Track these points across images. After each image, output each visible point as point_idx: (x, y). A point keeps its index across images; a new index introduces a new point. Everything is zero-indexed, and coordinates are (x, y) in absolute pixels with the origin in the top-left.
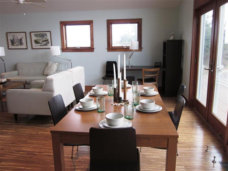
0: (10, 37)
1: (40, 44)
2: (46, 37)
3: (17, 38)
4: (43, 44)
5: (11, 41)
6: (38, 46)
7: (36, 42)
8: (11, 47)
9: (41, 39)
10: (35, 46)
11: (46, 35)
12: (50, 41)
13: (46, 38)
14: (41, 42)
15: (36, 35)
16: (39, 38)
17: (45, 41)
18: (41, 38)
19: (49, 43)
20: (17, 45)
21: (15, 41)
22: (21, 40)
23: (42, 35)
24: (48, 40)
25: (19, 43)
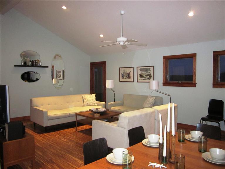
0: (122, 72)
1: (144, 78)
2: (149, 71)
3: (127, 72)
4: (146, 78)
5: (122, 75)
6: (142, 79)
7: (141, 76)
8: (121, 80)
9: (145, 74)
10: (140, 80)
11: (149, 69)
12: (152, 75)
13: (149, 73)
14: (145, 76)
15: (141, 70)
16: (143, 72)
17: (148, 75)
18: (145, 72)
19: (151, 77)
20: (126, 79)
21: (125, 74)
22: (129, 74)
23: (146, 69)
24: (150, 75)
25: (127, 77)
